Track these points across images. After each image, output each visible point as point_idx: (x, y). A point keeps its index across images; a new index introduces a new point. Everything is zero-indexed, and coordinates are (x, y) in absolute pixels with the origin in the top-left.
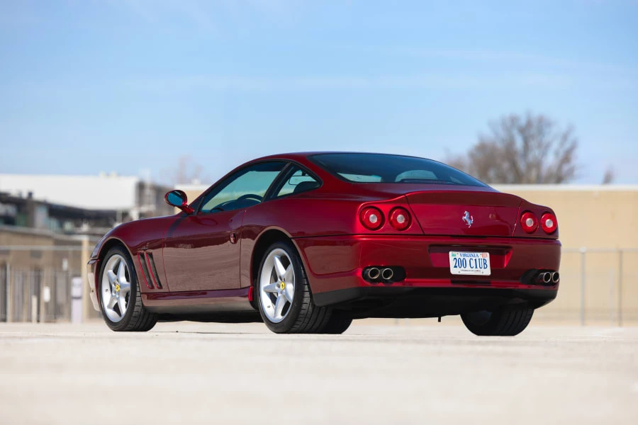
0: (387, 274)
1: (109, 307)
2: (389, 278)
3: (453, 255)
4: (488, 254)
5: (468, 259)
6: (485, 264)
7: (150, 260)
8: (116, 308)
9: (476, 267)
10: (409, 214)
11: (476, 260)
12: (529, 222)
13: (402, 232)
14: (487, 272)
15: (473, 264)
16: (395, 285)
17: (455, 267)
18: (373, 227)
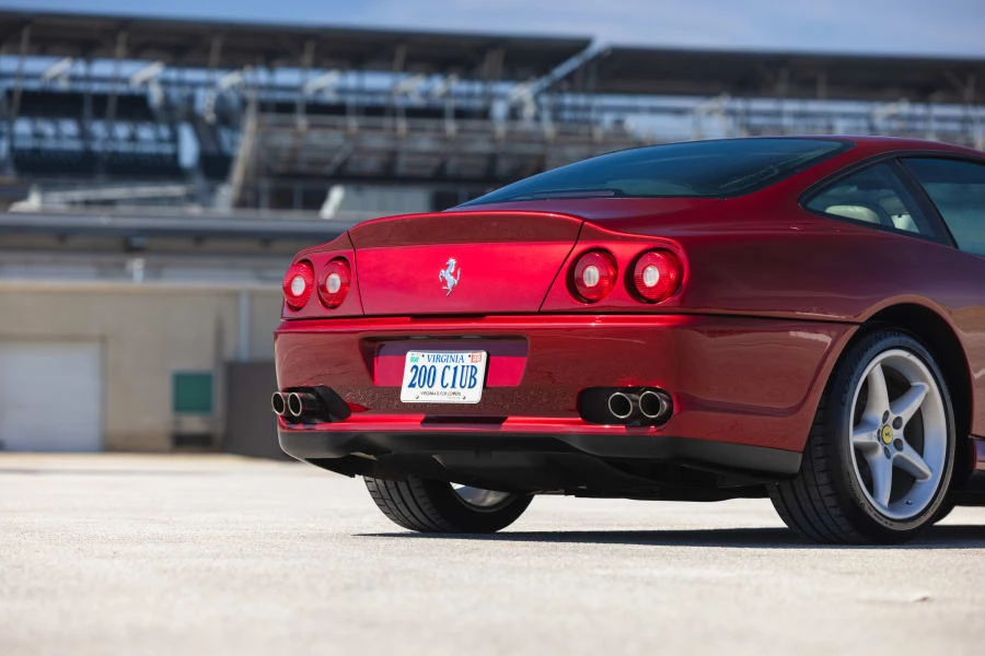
3: (412, 360)
4: (484, 355)
6: (472, 377)
9: (453, 386)
11: (456, 369)
12: (591, 276)
14: (474, 396)
17: (412, 385)
18: (296, 304)
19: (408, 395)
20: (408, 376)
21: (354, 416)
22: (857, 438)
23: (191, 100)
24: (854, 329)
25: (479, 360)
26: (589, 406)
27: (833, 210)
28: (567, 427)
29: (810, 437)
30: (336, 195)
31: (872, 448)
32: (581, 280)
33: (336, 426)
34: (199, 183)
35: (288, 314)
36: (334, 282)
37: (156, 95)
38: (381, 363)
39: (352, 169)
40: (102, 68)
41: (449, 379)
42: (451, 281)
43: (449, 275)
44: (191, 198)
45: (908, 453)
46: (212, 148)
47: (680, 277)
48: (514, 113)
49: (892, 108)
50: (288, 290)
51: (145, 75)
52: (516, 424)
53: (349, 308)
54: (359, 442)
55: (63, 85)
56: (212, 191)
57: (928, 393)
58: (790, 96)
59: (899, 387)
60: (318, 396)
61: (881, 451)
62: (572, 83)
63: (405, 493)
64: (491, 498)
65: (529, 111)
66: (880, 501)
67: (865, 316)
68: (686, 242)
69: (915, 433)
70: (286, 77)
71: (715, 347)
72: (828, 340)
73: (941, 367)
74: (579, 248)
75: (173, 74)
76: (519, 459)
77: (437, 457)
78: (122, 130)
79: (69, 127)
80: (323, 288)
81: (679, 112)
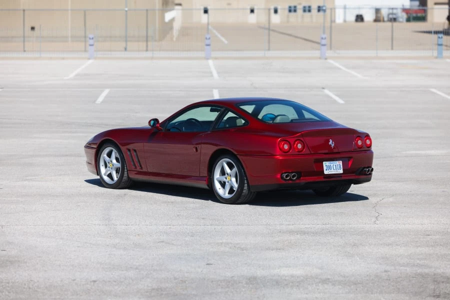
0: (293, 176)
1: (105, 174)
2: (295, 178)
3: (325, 164)
4: (341, 162)
5: (332, 165)
6: (340, 167)
7: (135, 153)
8: (110, 176)
9: (336, 169)
10: (303, 143)
11: (336, 165)
12: (360, 143)
13: (301, 153)
14: (341, 171)
15: (334, 167)
16: (298, 181)
17: (326, 170)
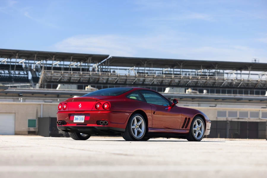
2: (60, 124)
3: (75, 117)
6: (83, 119)
14: (83, 122)
16: (63, 126)
18: (60, 109)
19: (74, 121)
20: (74, 119)
21: (68, 124)
22: (132, 127)
23: (31, 66)
24: (132, 113)
25: (84, 117)
26: (98, 123)
27: (131, 97)
28: (95, 126)
29: (126, 127)
30: (59, 85)
31: (135, 128)
32: (97, 107)
33: (65, 125)
34: (32, 83)
35: (59, 111)
36: (65, 107)
37: (24, 65)
38: (71, 117)
39: (62, 81)
40: (13, 60)
41: (80, 119)
42: (80, 107)
43: (80, 106)
44: (31, 86)
45: (139, 129)
46: (35, 76)
47: (109, 106)
48: (94, 70)
49: (166, 69)
50: (59, 107)
51: (21, 61)
52: (88, 125)
53: (67, 110)
54: (68, 128)
55: (5, 63)
56: (35, 85)
57: (142, 121)
58: (147, 67)
59: (138, 121)
60: (63, 122)
61: (136, 129)
62: (105, 64)
63: (74, 134)
64: (86, 135)
65: (97, 69)
66: (136, 135)
67: (133, 112)
68: (111, 102)
69: (140, 126)
70: (49, 62)
71: (114, 115)
72: (129, 114)
73: (144, 118)
74: (97, 102)
75: (27, 61)
76: (89, 130)
77: (78, 130)
78: (17, 72)
79: (7, 72)
80: (63, 107)
81: (125, 69)
